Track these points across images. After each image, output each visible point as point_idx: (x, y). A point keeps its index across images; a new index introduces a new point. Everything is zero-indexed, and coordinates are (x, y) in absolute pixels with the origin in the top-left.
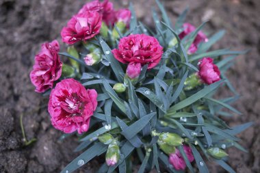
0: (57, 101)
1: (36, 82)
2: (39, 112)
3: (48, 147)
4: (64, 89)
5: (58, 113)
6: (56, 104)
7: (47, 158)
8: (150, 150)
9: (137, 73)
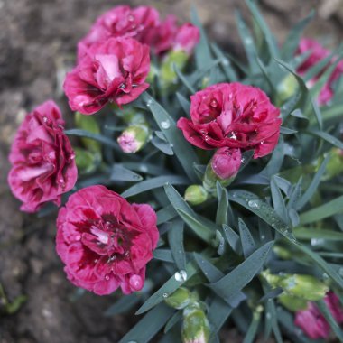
0: (74, 232)
1: (23, 193)
2: (24, 241)
3: (51, 310)
4: (85, 207)
5: (78, 256)
6: (72, 238)
7: (53, 331)
8: (260, 309)
9: (235, 169)
